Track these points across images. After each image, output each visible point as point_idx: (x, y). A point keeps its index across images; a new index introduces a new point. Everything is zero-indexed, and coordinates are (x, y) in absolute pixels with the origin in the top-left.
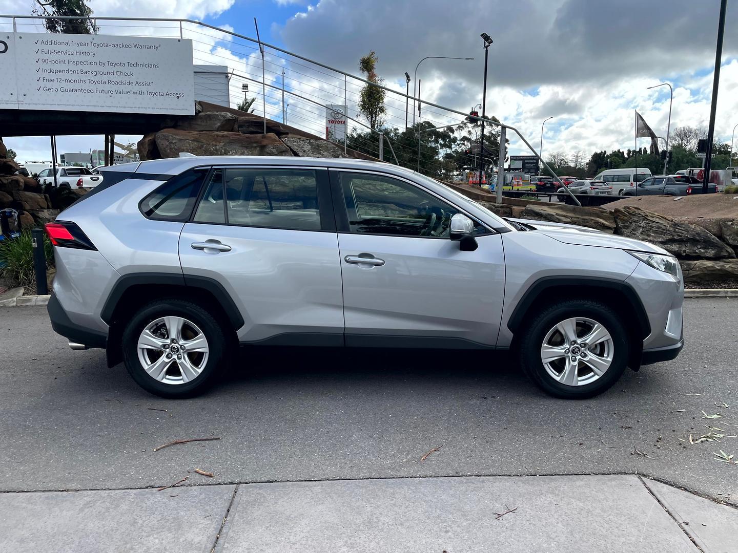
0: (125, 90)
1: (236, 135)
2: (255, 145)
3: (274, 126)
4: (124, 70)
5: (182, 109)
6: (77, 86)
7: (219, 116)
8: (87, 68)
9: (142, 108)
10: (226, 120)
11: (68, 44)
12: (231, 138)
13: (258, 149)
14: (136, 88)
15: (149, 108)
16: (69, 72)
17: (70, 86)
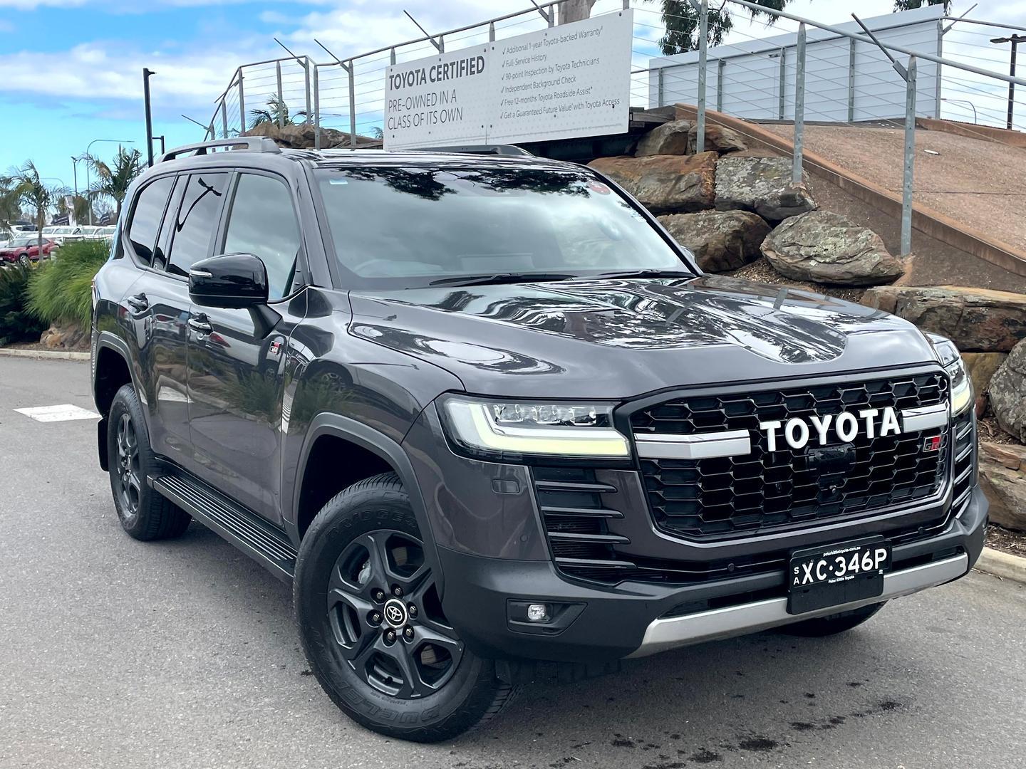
0: (568, 105)
1: (664, 160)
2: (673, 176)
3: (717, 139)
4: (568, 73)
5: (616, 125)
6: (531, 106)
7: (667, 129)
8: (538, 79)
9: (580, 129)
10: (671, 135)
11: (526, 48)
12: (653, 167)
13: (674, 182)
14: (576, 100)
15: (586, 128)
16: (525, 87)
17: (523, 107)
